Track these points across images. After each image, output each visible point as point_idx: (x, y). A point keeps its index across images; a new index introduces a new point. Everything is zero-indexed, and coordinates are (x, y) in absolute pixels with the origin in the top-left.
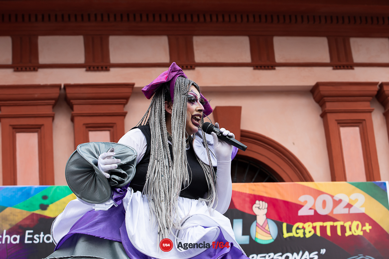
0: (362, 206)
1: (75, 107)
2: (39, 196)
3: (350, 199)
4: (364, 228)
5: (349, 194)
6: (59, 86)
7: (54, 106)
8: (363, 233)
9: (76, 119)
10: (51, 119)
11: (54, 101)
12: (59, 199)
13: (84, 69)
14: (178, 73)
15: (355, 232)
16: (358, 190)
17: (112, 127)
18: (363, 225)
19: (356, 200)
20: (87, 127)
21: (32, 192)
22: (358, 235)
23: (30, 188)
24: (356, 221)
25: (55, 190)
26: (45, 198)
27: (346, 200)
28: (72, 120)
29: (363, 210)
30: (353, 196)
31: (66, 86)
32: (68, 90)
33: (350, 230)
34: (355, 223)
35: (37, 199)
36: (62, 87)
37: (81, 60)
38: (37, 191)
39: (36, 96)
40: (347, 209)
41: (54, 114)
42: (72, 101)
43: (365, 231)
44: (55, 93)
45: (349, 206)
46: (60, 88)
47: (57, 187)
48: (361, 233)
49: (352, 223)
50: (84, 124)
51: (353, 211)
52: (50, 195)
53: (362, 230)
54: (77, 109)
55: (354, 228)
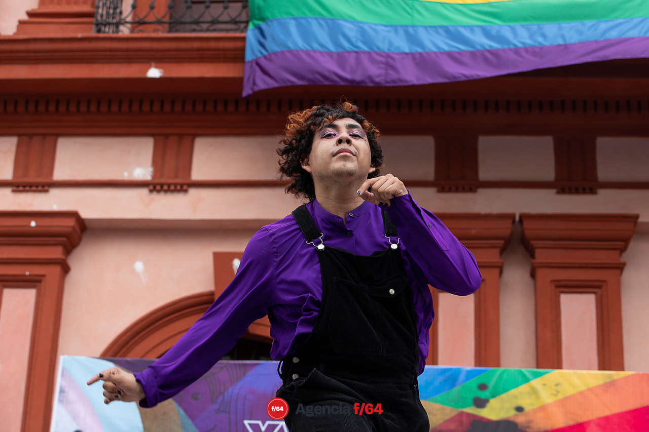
1: (538, 253)
2: (473, 383)
6: (511, 217)
7: (503, 250)
9: (540, 273)
10: (497, 271)
11: (502, 242)
12: (505, 390)
13: (554, 191)
17: (599, 287)
20: (557, 287)
21: (462, 377)
23: (459, 371)
25: (501, 376)
26: (482, 387)
28: (533, 275)
31: (523, 217)
32: (527, 224)
35: (470, 388)
36: (517, 218)
37: (550, 174)
38: (470, 375)
39: (473, 232)
41: (503, 264)
42: (532, 242)
44: (505, 229)
46: (514, 221)
47: (504, 371)
50: (552, 281)
52: (491, 384)
54: (541, 256)
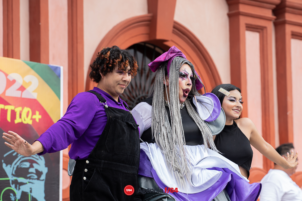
0: (34, 91)
3: (24, 81)
4: (34, 117)
5: (23, 75)
8: (33, 122)
14: (177, 54)
15: (25, 120)
16: (33, 72)
18: (34, 113)
19: (30, 83)
22: (27, 124)
24: (27, 107)
27: (20, 82)
29: (35, 96)
30: (28, 78)
33: (20, 117)
34: (26, 109)
40: (20, 92)
43: (34, 120)
45: (22, 89)
48: (30, 122)
49: (23, 109)
51: (25, 95)
53: (31, 119)
55: (24, 115)
